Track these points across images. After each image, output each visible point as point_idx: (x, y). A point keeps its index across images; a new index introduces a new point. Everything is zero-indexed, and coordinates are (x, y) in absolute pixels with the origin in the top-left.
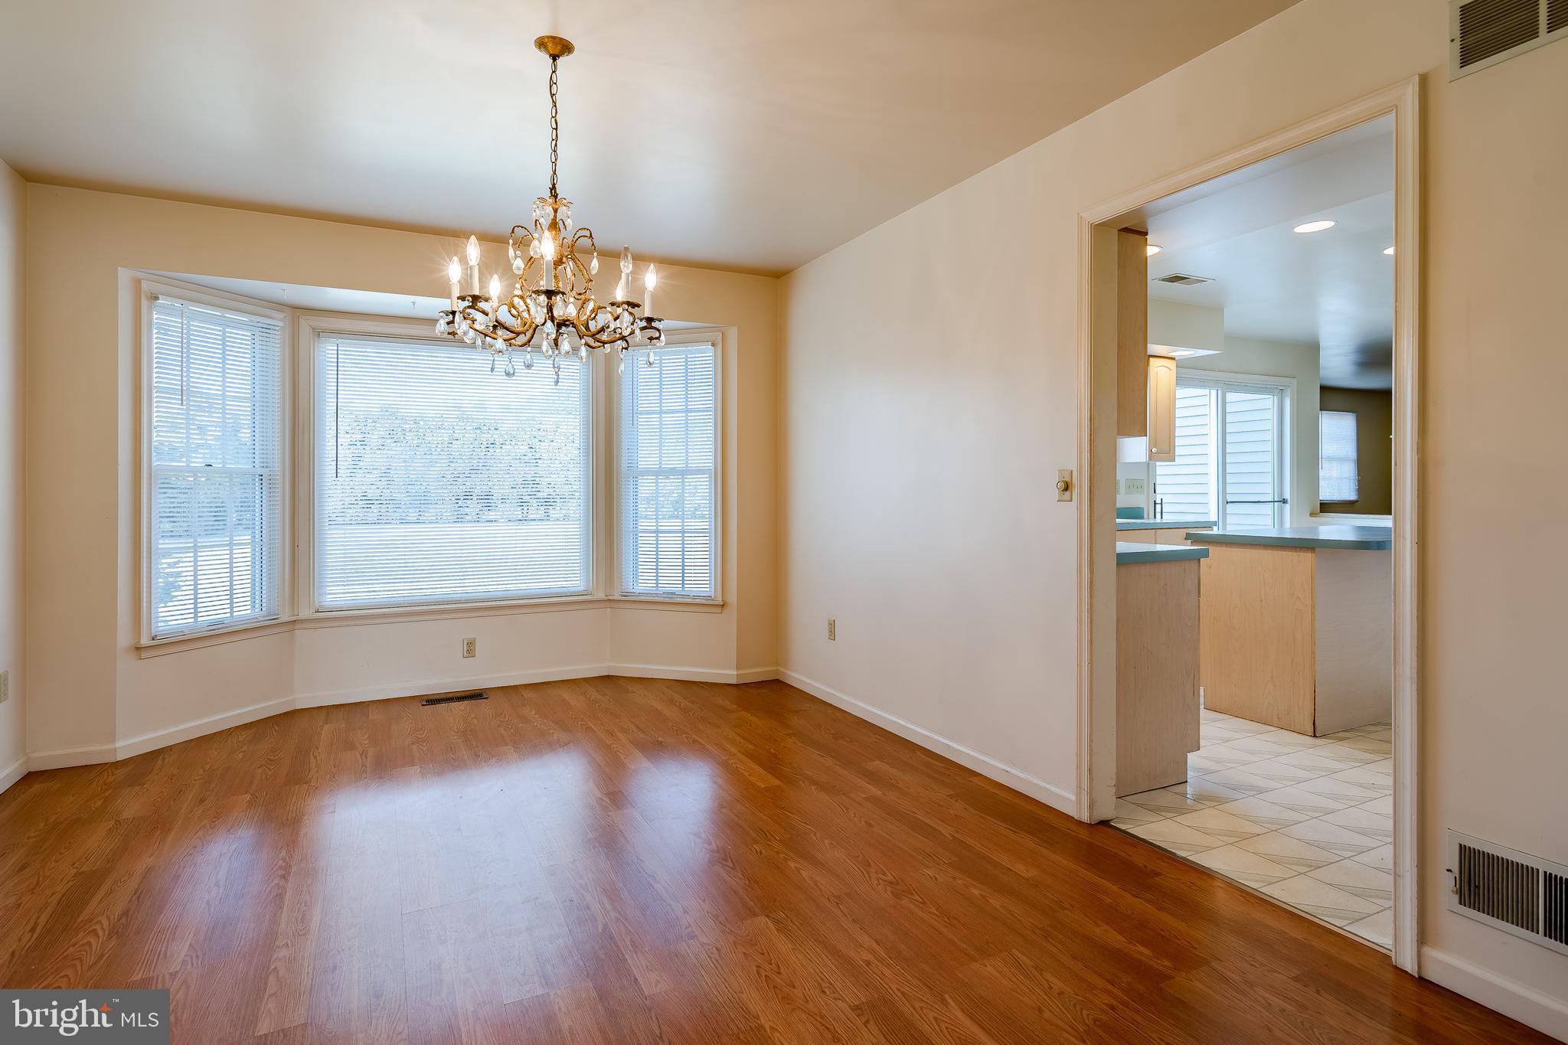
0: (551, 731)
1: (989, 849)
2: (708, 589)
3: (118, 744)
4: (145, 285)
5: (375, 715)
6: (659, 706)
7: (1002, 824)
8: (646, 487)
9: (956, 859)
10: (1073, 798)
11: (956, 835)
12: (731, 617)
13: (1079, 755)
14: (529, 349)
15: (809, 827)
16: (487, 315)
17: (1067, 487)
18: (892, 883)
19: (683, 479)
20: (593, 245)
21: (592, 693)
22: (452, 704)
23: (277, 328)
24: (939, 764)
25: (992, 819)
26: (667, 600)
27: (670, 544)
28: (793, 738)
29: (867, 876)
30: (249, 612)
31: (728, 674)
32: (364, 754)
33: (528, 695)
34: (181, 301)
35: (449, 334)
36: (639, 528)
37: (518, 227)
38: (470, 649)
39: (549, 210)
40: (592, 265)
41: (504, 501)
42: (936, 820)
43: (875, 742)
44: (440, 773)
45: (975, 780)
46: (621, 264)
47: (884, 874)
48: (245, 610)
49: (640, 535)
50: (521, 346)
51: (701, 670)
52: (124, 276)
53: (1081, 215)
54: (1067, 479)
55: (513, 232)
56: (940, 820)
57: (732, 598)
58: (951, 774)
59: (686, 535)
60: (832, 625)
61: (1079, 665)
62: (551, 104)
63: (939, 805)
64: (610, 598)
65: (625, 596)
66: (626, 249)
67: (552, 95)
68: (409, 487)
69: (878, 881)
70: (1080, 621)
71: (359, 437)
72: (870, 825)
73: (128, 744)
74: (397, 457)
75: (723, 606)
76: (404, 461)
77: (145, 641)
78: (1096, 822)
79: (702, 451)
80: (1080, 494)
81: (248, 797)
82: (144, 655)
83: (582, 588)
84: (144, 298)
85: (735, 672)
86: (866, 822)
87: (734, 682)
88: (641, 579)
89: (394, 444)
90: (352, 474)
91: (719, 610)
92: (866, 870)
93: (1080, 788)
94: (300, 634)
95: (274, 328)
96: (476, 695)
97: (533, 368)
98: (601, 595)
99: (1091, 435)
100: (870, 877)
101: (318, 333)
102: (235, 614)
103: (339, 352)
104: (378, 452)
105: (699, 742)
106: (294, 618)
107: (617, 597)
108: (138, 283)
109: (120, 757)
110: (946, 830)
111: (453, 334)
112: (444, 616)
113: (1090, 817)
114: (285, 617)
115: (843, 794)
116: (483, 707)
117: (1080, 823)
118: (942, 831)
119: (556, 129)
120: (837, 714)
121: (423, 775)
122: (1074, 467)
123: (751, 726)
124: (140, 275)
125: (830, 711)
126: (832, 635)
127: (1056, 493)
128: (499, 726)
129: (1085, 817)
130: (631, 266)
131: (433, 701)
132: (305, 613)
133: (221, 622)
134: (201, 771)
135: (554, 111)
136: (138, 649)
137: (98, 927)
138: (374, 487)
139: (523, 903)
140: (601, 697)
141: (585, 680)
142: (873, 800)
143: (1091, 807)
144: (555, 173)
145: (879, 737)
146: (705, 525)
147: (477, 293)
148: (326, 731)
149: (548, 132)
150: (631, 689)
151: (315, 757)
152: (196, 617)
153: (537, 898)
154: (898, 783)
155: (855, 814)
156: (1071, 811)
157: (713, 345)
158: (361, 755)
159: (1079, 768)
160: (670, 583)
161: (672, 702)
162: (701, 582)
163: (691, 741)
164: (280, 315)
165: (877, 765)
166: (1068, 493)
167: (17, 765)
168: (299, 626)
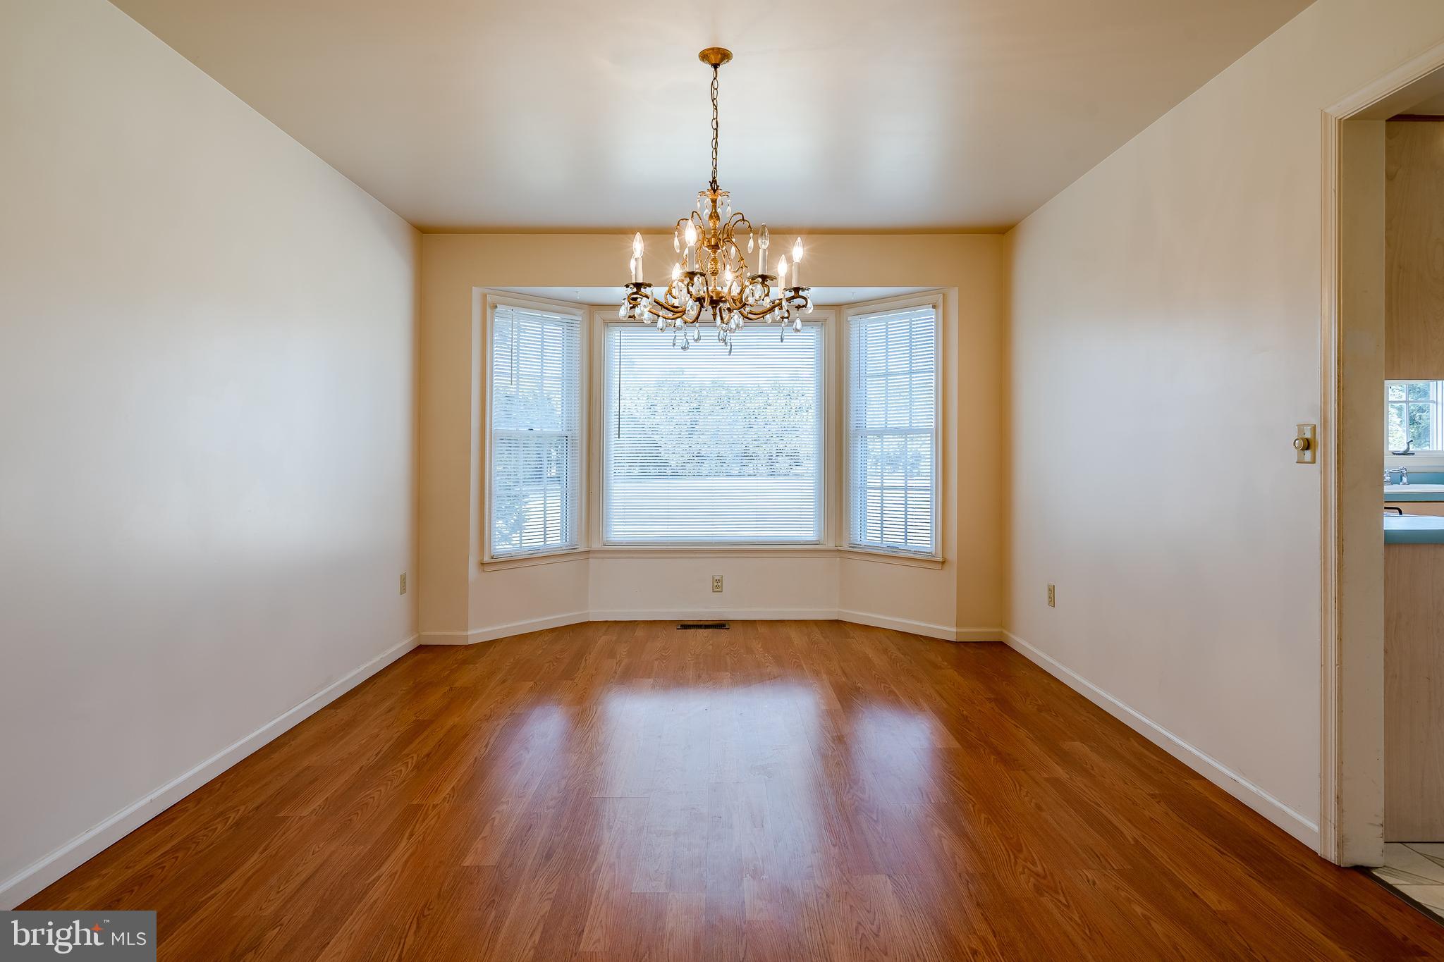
0: (767, 664)
1: (1178, 865)
2: (929, 546)
3: (469, 633)
4: (489, 298)
5: (640, 633)
6: (870, 653)
7: (1208, 841)
8: (874, 446)
9: (1129, 867)
10: (1316, 828)
11: (1141, 840)
12: (952, 573)
13: (1323, 777)
14: (697, 325)
15: (971, 797)
16: (648, 298)
17: (1308, 445)
18: (1038, 875)
19: (906, 438)
20: (750, 226)
21: (817, 635)
22: (701, 631)
23: (578, 322)
24: (1155, 758)
25: (1197, 832)
26: (890, 554)
27: (894, 500)
28: (993, 703)
29: (1013, 861)
30: (559, 541)
31: (947, 630)
32: (619, 663)
33: (762, 630)
34: (512, 308)
35: (630, 317)
36: (868, 484)
37: (683, 220)
38: (717, 586)
39: (708, 201)
40: (749, 245)
41: (808, 458)
42: (1122, 818)
43: (1085, 721)
44: (666, 688)
45: (1194, 783)
46: (759, 241)
47: (1034, 864)
48: (555, 540)
49: (868, 491)
50: (692, 323)
51: (923, 624)
52: (476, 292)
53: (1327, 111)
54: (1308, 435)
55: (678, 224)
56: (1130, 821)
57: (953, 555)
58: (1164, 771)
59: (884, 491)
60: (1052, 590)
61: (1323, 666)
62: (712, 108)
63: (1134, 803)
64: (839, 548)
65: (853, 547)
66: (764, 227)
67: (713, 99)
68: (733, 446)
69: (1024, 868)
70: (1324, 610)
71: (695, 405)
72: (1039, 807)
73: (477, 633)
74: (723, 420)
75: (943, 563)
76: (729, 424)
77: (487, 559)
78: (1348, 865)
79: (925, 414)
80: (1325, 455)
81: (531, 684)
82: (486, 569)
83: (815, 538)
84: (489, 307)
85: (954, 630)
86: (1036, 804)
87: (953, 639)
88: (867, 533)
89: (721, 411)
90: (690, 436)
91: (939, 567)
92: (1014, 854)
93: (1325, 818)
94: (593, 563)
95: (576, 322)
96: (720, 625)
97: (701, 341)
98: (831, 546)
99: (1339, 382)
100: (1016, 863)
101: (607, 323)
102: (547, 543)
103: (622, 338)
104: (710, 417)
105: (895, 693)
106: (587, 549)
107: (845, 548)
108: (484, 296)
109: (471, 642)
110: (1130, 832)
111: (633, 317)
112: (697, 555)
113: (1340, 856)
114: (582, 549)
115: (1024, 770)
116: (723, 636)
117: (1324, 862)
118: (1125, 832)
119: (716, 129)
120: (1053, 686)
121: (653, 687)
122: (1316, 421)
123: (954, 685)
124: (486, 291)
125: (1046, 681)
126: (1052, 601)
127: (1294, 453)
128: (727, 654)
129: (1331, 855)
130: (768, 242)
131: (686, 626)
132: (596, 546)
133: (537, 549)
134: (512, 660)
135: (715, 113)
136: (483, 564)
137: (410, 761)
138: (706, 446)
139: (681, 810)
140: (822, 638)
141: (816, 622)
142: (1055, 782)
143: (1341, 844)
144: (715, 169)
145: (1092, 717)
146: (927, 483)
147: (640, 281)
148: (603, 640)
149: (711, 133)
150: (851, 635)
151: (586, 660)
152: (545, 541)
153: (693, 808)
154: (1093, 769)
155: (1027, 793)
156: (1314, 845)
157: (934, 307)
158: (617, 663)
159: (1323, 793)
160: (893, 538)
161: (885, 651)
162: (923, 539)
163: (887, 690)
164: (581, 312)
165: (1078, 747)
166: (1308, 454)
167: (412, 638)
168: (591, 555)
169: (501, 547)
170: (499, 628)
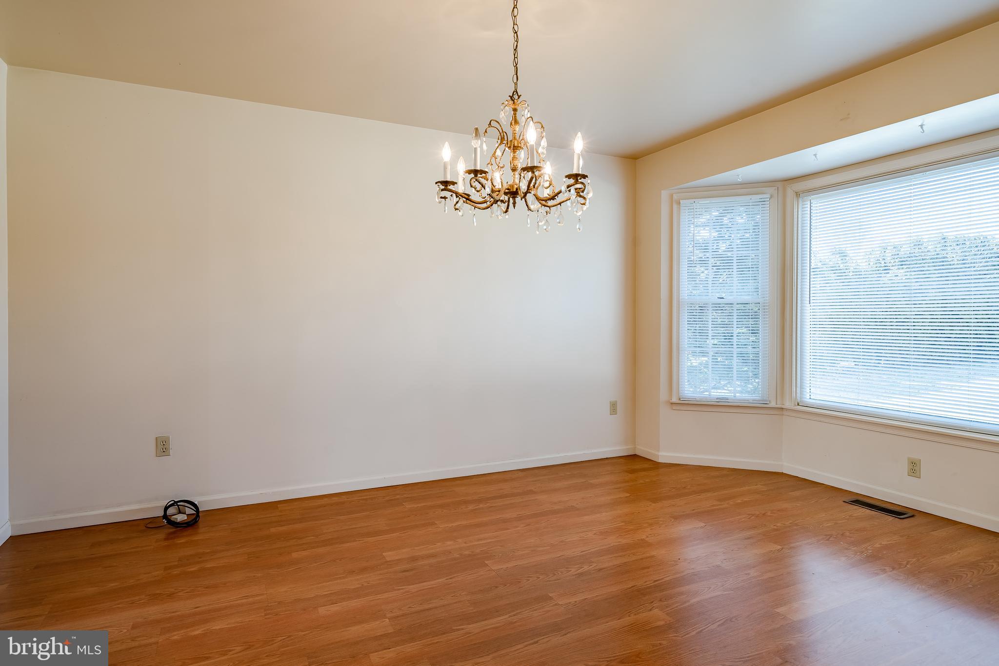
3: (660, 454)
4: (675, 197)
23: (768, 199)
38: (914, 469)
73: (666, 455)
77: (675, 400)
82: (675, 408)
94: (786, 418)
96: (900, 513)
106: (779, 406)
108: (671, 196)
109: (661, 461)
112: (892, 431)
114: (773, 404)
124: (671, 192)
132: (790, 405)
133: (725, 398)
136: (671, 403)
167: (625, 447)
168: (785, 413)
169: (689, 390)
170: (686, 456)
